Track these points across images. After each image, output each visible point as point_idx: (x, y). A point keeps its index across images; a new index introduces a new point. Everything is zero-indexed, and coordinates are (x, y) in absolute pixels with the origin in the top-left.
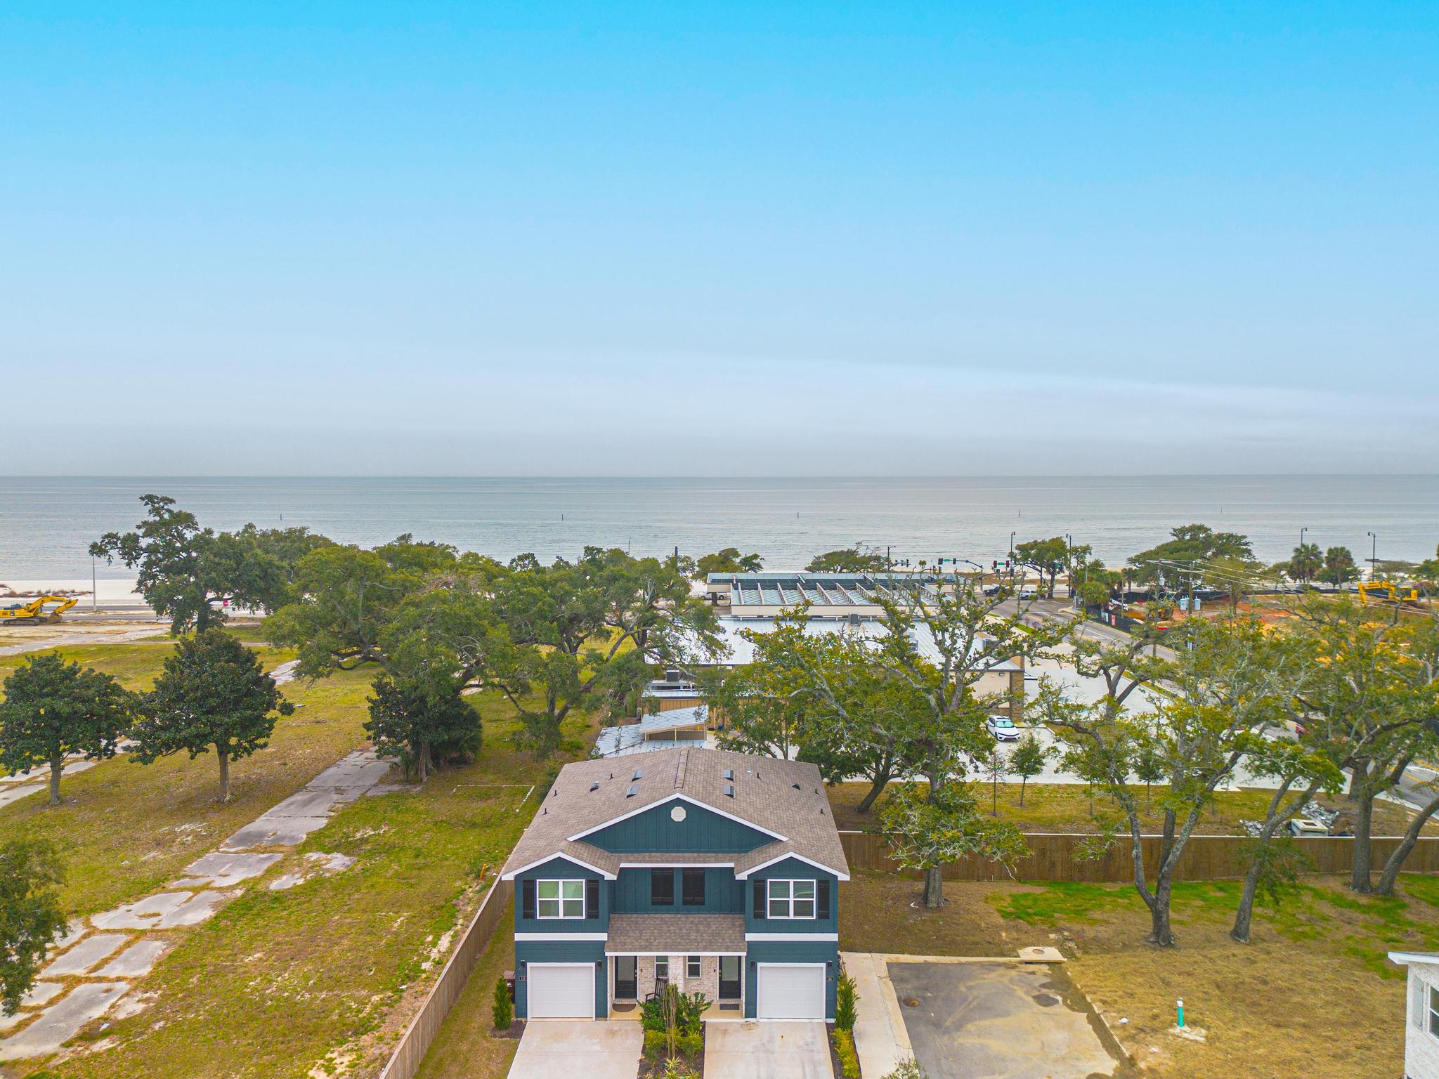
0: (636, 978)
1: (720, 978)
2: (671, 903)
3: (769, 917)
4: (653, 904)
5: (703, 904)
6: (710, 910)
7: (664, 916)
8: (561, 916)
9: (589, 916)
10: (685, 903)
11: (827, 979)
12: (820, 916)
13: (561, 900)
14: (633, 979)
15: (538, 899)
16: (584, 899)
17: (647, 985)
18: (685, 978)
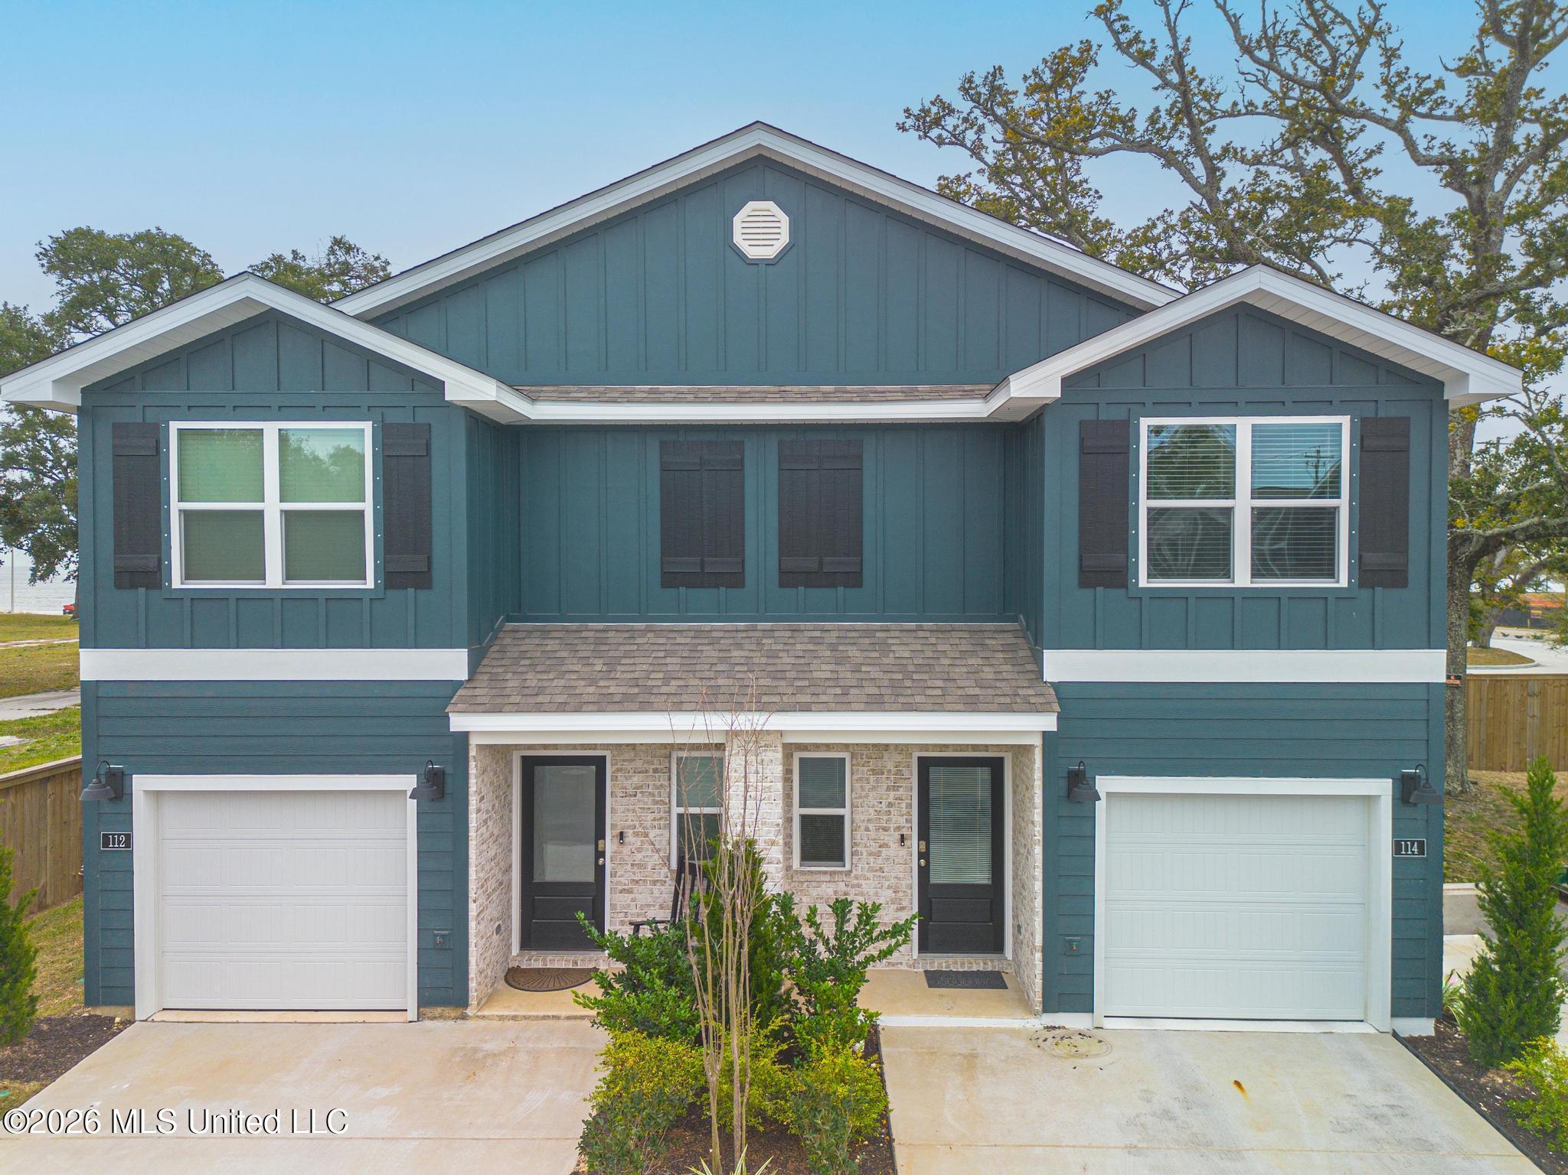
0: (600, 871)
1: (924, 873)
2: (735, 580)
3: (1143, 582)
4: (669, 580)
5: (854, 579)
6: (885, 609)
7: (707, 625)
8: (274, 578)
9: (391, 578)
10: (788, 578)
11: (1397, 848)
12: (1366, 575)
13: (272, 508)
14: (590, 877)
15: (176, 506)
16: (368, 507)
17: (643, 895)
18: (788, 868)
